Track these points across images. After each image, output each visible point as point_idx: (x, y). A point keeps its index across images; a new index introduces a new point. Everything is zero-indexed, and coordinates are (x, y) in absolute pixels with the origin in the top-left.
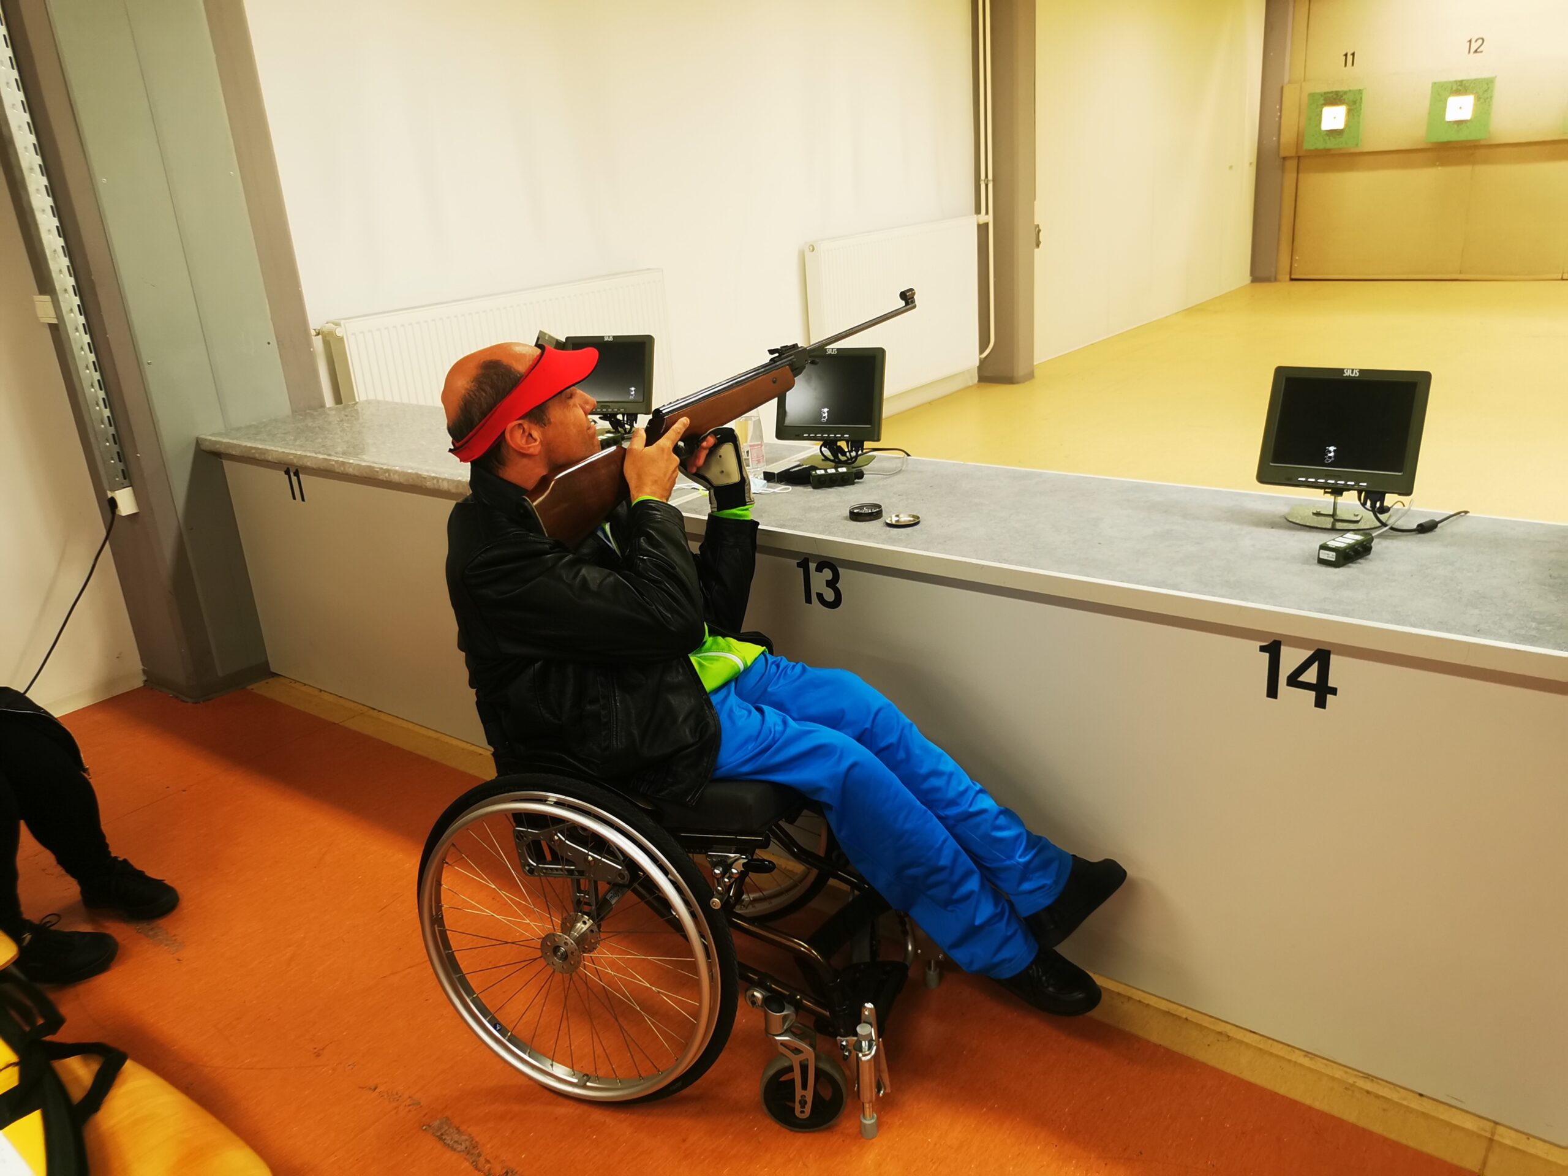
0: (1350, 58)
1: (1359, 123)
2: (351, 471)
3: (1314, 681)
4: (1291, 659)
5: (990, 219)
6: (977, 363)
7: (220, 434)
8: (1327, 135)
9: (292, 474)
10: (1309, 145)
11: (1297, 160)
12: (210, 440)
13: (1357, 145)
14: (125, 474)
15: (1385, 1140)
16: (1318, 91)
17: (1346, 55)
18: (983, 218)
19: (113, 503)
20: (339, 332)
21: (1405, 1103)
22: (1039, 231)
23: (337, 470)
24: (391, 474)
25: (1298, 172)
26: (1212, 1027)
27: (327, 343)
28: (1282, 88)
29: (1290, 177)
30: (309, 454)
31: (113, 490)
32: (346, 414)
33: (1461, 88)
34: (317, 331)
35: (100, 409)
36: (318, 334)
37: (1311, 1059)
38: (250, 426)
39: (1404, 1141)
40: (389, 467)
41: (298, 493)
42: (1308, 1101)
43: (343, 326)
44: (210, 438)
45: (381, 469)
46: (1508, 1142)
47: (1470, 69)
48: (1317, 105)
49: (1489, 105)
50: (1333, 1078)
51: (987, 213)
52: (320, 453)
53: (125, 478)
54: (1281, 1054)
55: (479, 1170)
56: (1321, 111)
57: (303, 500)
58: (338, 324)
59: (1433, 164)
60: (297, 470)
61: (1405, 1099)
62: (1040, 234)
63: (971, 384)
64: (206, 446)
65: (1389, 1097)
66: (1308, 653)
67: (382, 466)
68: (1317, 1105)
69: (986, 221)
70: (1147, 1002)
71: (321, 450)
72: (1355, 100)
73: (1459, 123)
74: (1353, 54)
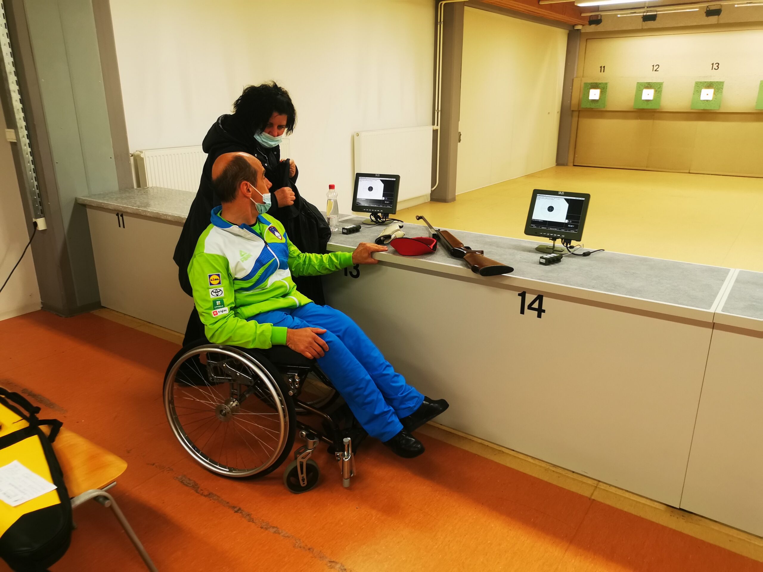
0: (603, 68)
1: (605, 97)
2: (148, 214)
3: (537, 307)
4: (529, 298)
5: (438, 128)
6: (430, 192)
7: (86, 197)
8: (591, 102)
9: (120, 216)
10: (583, 106)
11: (578, 113)
12: (82, 199)
13: (604, 107)
14: (42, 212)
15: (557, 487)
16: (589, 82)
17: (601, 67)
18: (435, 127)
19: (35, 224)
20: (142, 156)
21: (567, 475)
22: (461, 135)
23: (142, 214)
24: (167, 217)
25: (578, 117)
26: (497, 449)
27: (135, 161)
28: (573, 80)
29: (575, 119)
30: (129, 207)
31: (36, 218)
32: (144, 191)
33: (649, 86)
34: (132, 154)
35: (33, 181)
36: (132, 156)
37: (534, 460)
38: (100, 194)
39: (564, 487)
40: (166, 214)
41: (122, 224)
42: (530, 474)
43: (144, 153)
44: (82, 198)
45: (163, 214)
46: (602, 488)
47: (653, 78)
48: (588, 88)
49: (661, 94)
50: (541, 466)
51: (437, 125)
52: (134, 206)
53: (42, 213)
54: (522, 458)
55: (198, 493)
56: (589, 91)
57: (124, 227)
58: (142, 152)
59: (636, 118)
60: (122, 214)
61: (567, 474)
62: (461, 136)
63: (427, 201)
64: (80, 202)
65: (561, 473)
66: (535, 296)
67: (163, 213)
68: (533, 475)
69: (437, 129)
70: (473, 440)
71: (135, 205)
72: (604, 87)
73: (648, 101)
74: (604, 67)
